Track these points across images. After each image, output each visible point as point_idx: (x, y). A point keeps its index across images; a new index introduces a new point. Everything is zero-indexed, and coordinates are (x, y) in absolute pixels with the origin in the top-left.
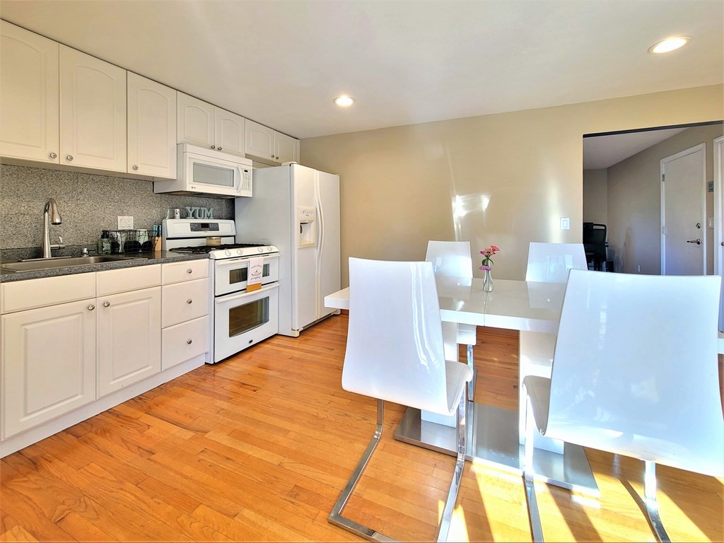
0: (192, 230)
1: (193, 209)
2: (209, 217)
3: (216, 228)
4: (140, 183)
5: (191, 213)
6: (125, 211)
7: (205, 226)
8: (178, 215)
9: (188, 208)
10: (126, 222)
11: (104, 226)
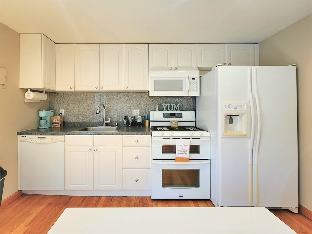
0: (164, 117)
1: (166, 105)
2: (176, 110)
3: (180, 116)
4: (142, 94)
5: (165, 108)
6: (136, 107)
7: (173, 115)
8: (157, 109)
9: (163, 105)
10: (136, 112)
11: (127, 114)
